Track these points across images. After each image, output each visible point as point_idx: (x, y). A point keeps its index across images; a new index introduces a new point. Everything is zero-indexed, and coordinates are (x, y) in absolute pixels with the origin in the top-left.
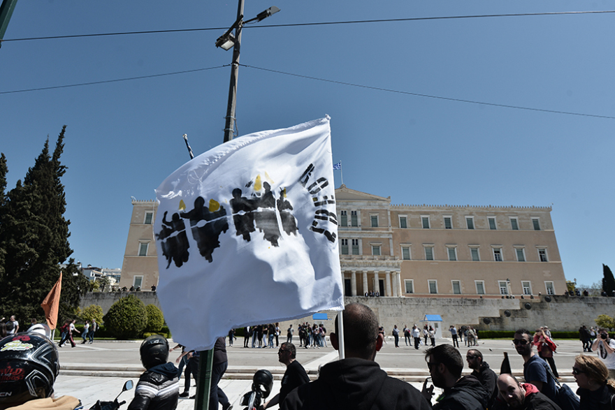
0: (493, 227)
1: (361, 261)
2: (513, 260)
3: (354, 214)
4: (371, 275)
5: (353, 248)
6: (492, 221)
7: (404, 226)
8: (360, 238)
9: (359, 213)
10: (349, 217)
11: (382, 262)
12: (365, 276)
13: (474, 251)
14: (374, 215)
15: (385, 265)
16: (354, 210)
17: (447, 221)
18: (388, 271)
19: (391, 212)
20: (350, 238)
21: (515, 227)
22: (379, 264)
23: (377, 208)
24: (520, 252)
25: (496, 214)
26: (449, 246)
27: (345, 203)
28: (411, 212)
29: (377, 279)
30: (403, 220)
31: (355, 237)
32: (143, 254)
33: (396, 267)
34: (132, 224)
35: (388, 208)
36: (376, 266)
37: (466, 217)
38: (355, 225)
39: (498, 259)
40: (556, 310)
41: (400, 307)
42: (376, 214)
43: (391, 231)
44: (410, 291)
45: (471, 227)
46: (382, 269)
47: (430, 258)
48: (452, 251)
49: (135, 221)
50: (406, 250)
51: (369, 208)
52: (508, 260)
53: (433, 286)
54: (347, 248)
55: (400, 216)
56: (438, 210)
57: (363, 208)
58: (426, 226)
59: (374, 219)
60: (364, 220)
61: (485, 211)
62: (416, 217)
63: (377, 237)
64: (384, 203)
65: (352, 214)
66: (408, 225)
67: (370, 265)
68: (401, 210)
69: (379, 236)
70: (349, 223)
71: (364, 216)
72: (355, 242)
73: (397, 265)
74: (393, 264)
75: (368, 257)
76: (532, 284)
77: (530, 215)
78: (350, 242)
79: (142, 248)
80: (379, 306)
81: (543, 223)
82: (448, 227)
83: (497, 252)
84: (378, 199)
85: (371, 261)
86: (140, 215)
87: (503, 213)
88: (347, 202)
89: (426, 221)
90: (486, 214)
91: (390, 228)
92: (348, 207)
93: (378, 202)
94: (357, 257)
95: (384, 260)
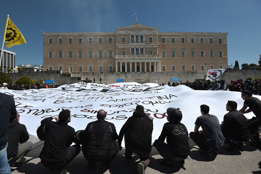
0: (202, 42)
1: (144, 57)
2: (208, 56)
3: (142, 37)
4: (148, 64)
5: (141, 52)
6: (202, 39)
7: (164, 42)
8: (144, 48)
9: (144, 36)
10: (139, 38)
11: (153, 57)
12: (146, 64)
13: (193, 53)
14: (151, 37)
15: (154, 59)
16: (142, 35)
17: (183, 39)
18: (155, 61)
19: (158, 35)
20: (140, 48)
21: (211, 42)
22: (151, 59)
23: (152, 33)
24: (212, 53)
25: (204, 36)
26: (182, 50)
27: (138, 31)
28: (167, 35)
29: (150, 65)
30: (164, 39)
31: (142, 47)
32: (51, 56)
33: (159, 60)
34: (44, 44)
35: (157, 33)
36: (150, 59)
37: (191, 37)
38: (142, 41)
39: (202, 56)
40: (229, 76)
41: (159, 76)
42: (152, 37)
43: (158, 44)
44: (164, 70)
45: (192, 42)
46: (153, 61)
47: (173, 56)
48: (183, 53)
49: (45, 43)
50: (164, 52)
51: (148, 34)
52: (206, 56)
53: (174, 68)
54: (138, 52)
55: (162, 37)
56: (179, 34)
57: (146, 34)
58: (173, 42)
59: (151, 39)
60: (146, 39)
61: (200, 35)
62: (169, 37)
63: (151, 47)
64: (155, 31)
65: (141, 37)
66: (165, 41)
67: (148, 59)
68: (162, 34)
69: (153, 46)
70: (140, 41)
71: (146, 37)
72: (142, 49)
73: (159, 59)
74: (158, 58)
75: (147, 56)
76: (214, 66)
77: (218, 37)
78: (140, 49)
79: (50, 54)
80: (150, 75)
81: (223, 40)
82: (183, 42)
83: (202, 53)
84: (153, 29)
85: (148, 57)
86: (46, 40)
87: (207, 36)
88: (139, 31)
89: (173, 39)
90: (199, 36)
91: (158, 43)
92: (139, 33)
93: (153, 31)
94: (142, 55)
95: (154, 56)
